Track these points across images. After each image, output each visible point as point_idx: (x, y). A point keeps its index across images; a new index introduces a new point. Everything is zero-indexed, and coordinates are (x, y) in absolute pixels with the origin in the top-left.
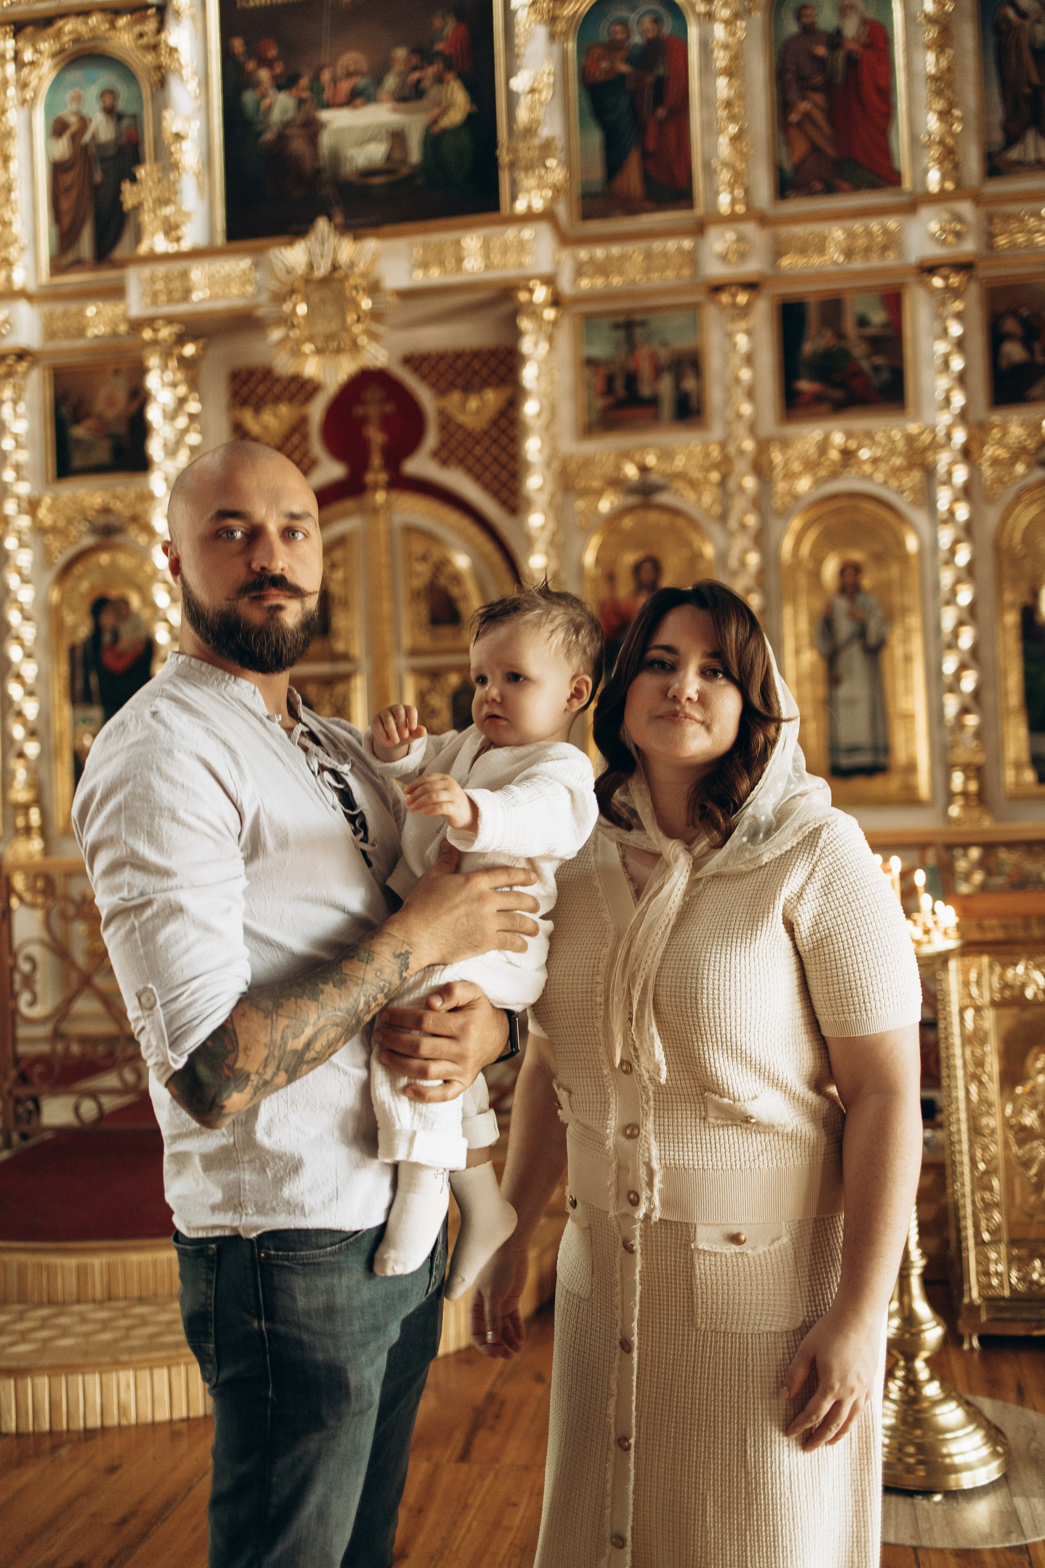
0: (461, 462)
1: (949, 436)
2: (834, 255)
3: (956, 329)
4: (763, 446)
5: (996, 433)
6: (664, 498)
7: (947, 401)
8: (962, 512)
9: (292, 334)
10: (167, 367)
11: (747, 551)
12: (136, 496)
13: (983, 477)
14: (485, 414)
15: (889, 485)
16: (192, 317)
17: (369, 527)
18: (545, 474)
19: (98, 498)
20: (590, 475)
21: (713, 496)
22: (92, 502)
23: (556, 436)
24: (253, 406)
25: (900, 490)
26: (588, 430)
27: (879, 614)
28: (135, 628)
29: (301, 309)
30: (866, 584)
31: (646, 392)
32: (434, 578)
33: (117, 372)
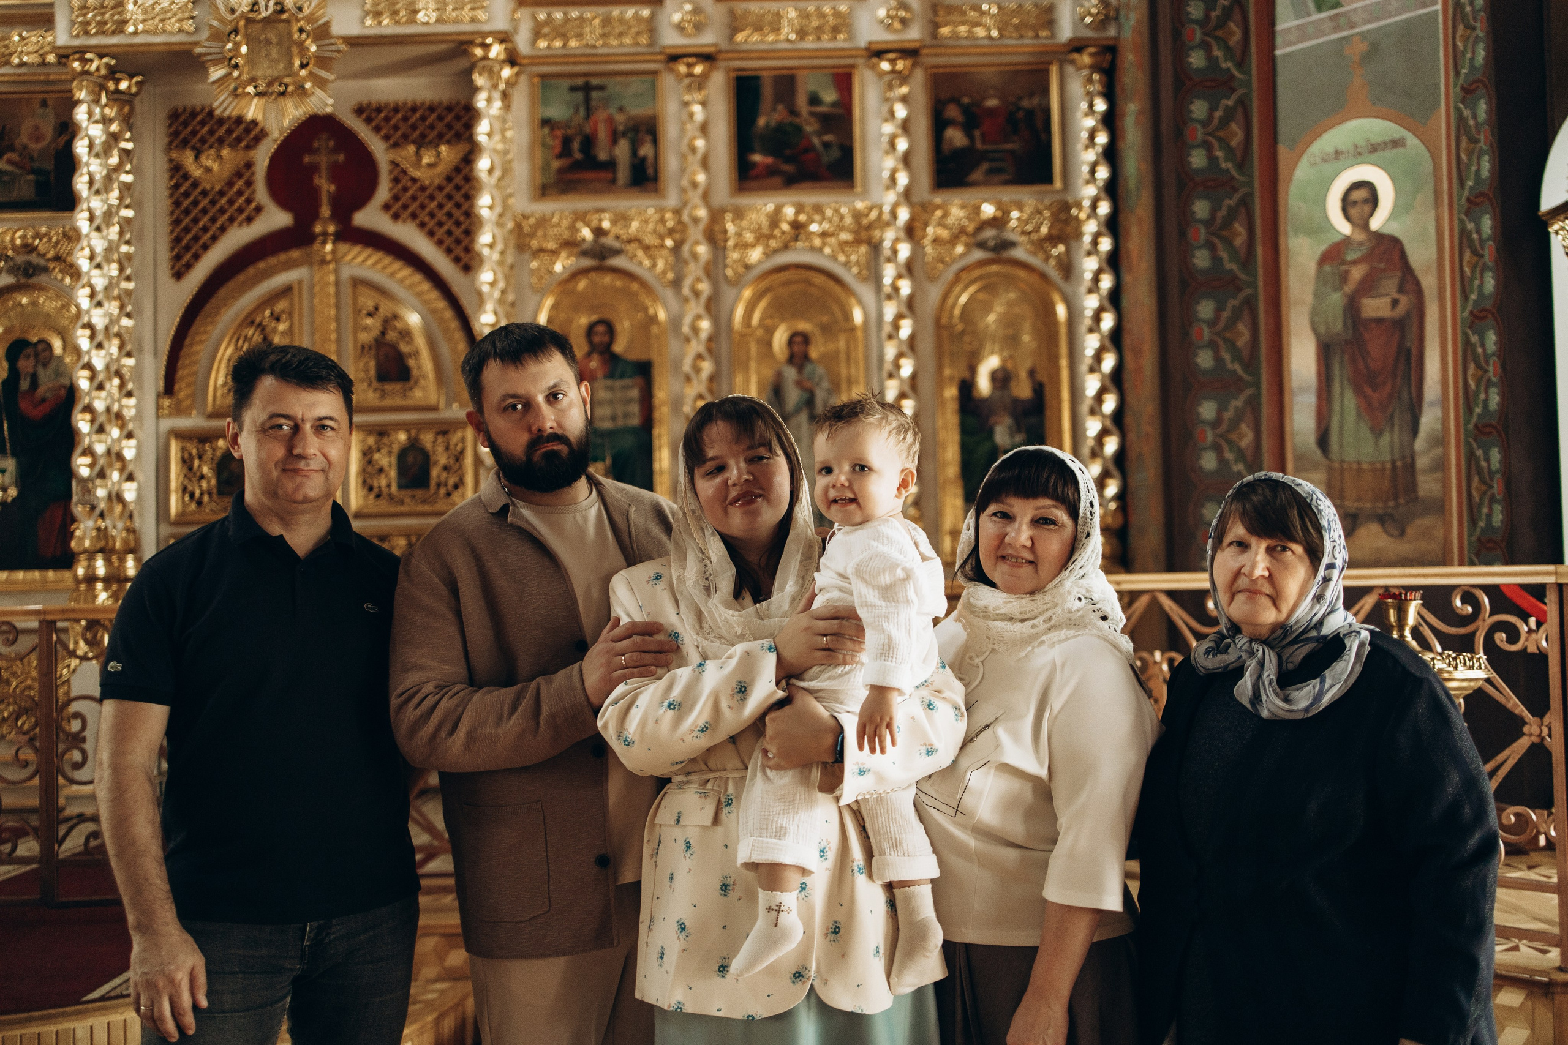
0: (414, 216)
1: (894, 214)
2: (787, 32)
3: (901, 112)
4: (716, 216)
5: (939, 213)
6: (618, 262)
7: (893, 180)
8: (906, 287)
9: (236, 74)
10: (97, 101)
11: (698, 317)
12: (65, 235)
13: (925, 254)
14: (440, 169)
15: (836, 259)
16: (126, 49)
17: (317, 278)
18: (497, 231)
19: (19, 234)
20: (545, 236)
21: (667, 261)
22: (13, 240)
23: (511, 195)
24: (193, 148)
25: (847, 265)
26: (544, 191)
27: (825, 384)
28: (58, 374)
29: (244, 49)
30: (814, 354)
31: (602, 156)
32: (383, 333)
33: (44, 104)
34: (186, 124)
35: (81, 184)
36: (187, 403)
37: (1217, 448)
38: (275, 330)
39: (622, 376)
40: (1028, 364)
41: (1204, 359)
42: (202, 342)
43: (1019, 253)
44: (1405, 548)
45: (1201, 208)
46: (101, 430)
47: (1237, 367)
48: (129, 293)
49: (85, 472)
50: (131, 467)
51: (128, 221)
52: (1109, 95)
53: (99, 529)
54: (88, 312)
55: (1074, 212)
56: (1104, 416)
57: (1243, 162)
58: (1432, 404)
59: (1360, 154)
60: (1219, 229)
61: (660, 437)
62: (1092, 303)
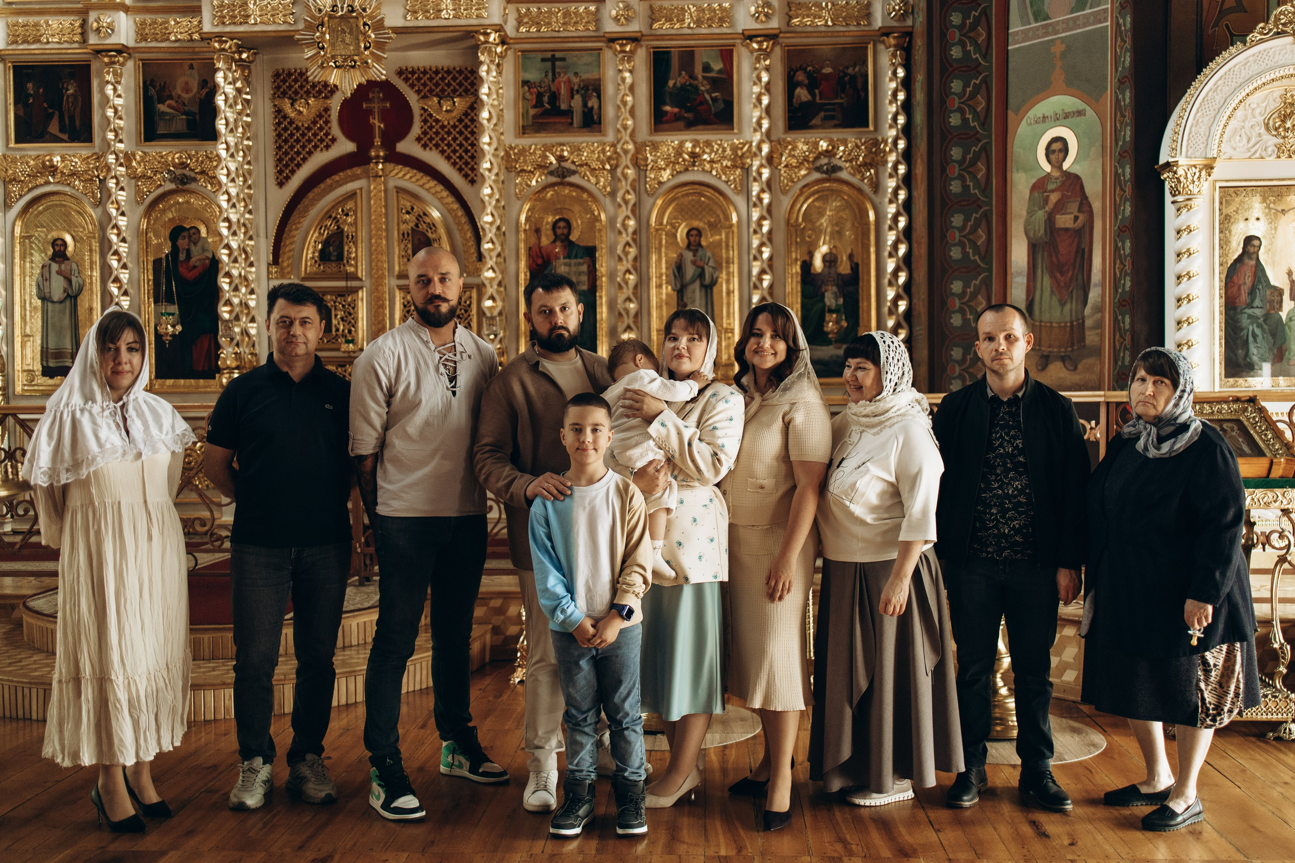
0: (437, 146)
1: (760, 149)
2: (689, 22)
4: (640, 148)
5: (790, 147)
6: (573, 179)
7: (759, 124)
9: (322, 53)
10: (229, 69)
11: (628, 217)
12: (207, 157)
13: (780, 175)
14: (454, 114)
15: (720, 178)
16: (248, 35)
17: (372, 187)
18: (493, 160)
19: (177, 156)
20: (525, 161)
21: (606, 180)
22: (173, 159)
23: (502, 134)
24: (290, 98)
25: (727, 182)
26: (524, 130)
27: (711, 263)
28: (204, 250)
29: (327, 37)
30: (704, 243)
31: (563, 107)
32: (417, 225)
33: (191, 67)
34: (284, 81)
35: (221, 125)
36: (289, 269)
37: (962, 311)
38: (345, 221)
39: (576, 257)
40: (849, 251)
41: (956, 253)
42: (297, 229)
43: (844, 175)
44: (1076, 378)
45: (956, 153)
46: (236, 289)
47: (977, 257)
48: (250, 196)
49: (226, 316)
50: (253, 313)
51: (249, 147)
52: (907, 66)
53: (236, 353)
54: (226, 210)
55: (882, 146)
56: (898, 286)
57: (985, 122)
58: (1095, 285)
59: (1058, 119)
60: (968, 166)
61: (601, 297)
62: (892, 209)
